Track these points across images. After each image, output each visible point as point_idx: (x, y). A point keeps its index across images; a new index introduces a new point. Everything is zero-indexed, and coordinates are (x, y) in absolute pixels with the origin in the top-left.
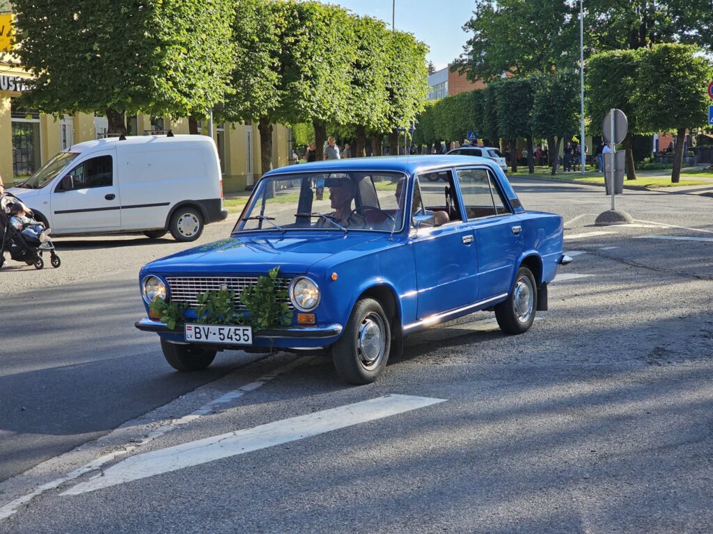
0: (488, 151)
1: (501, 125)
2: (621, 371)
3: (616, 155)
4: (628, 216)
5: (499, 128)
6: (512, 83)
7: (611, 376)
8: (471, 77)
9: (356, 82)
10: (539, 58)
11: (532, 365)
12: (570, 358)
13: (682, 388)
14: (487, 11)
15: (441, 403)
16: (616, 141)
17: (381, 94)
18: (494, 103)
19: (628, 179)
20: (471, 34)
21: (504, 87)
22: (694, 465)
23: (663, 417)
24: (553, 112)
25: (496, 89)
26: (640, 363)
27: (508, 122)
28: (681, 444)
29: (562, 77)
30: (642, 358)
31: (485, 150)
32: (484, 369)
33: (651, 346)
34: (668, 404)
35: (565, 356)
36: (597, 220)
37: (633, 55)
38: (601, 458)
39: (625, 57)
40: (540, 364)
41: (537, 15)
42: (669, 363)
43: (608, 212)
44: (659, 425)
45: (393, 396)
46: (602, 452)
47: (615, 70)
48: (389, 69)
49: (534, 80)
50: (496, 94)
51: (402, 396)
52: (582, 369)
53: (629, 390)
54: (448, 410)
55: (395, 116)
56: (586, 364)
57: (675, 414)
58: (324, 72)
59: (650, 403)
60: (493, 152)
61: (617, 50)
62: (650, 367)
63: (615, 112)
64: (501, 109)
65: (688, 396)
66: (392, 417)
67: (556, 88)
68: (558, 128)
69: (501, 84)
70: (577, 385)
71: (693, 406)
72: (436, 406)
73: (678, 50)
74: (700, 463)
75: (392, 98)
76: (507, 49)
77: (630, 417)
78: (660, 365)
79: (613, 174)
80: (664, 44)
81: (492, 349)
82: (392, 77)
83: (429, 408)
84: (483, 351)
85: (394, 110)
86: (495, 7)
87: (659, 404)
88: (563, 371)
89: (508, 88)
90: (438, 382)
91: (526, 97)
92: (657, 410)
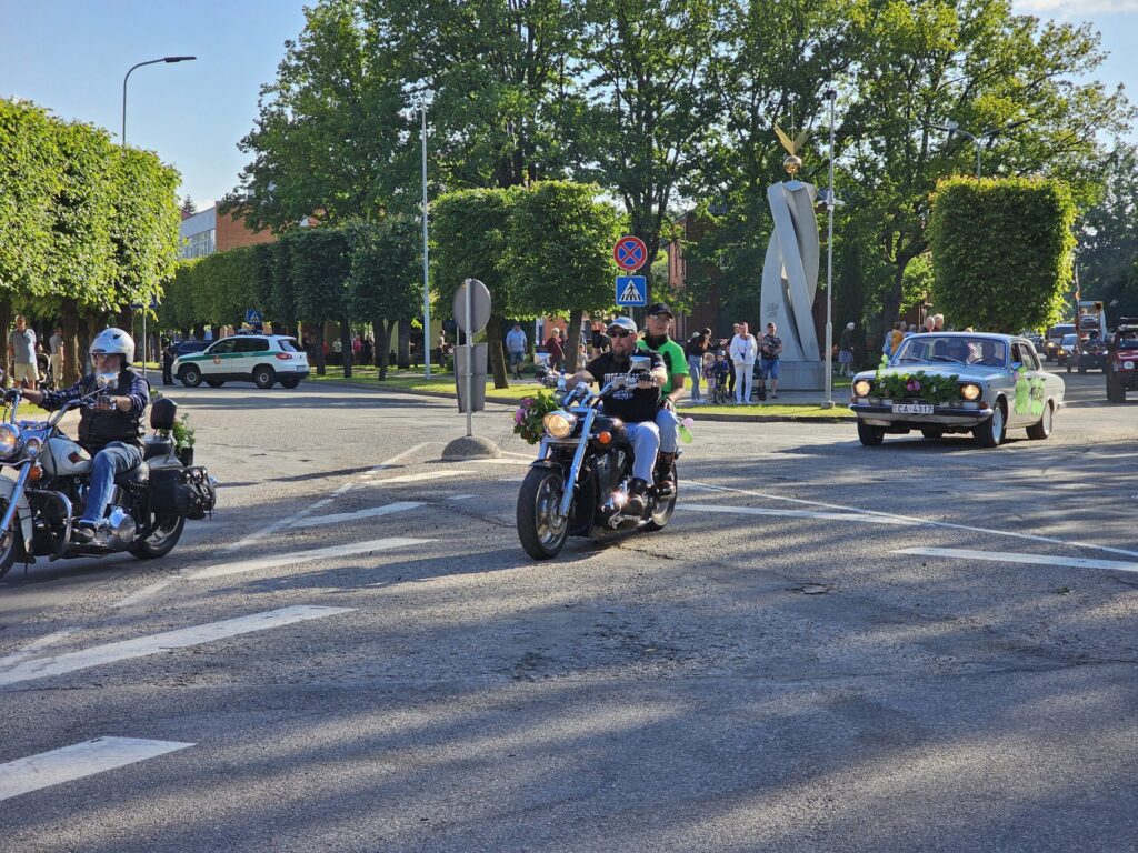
0: (279, 342)
1: (299, 300)
2: (472, 691)
3: (473, 349)
4: (492, 445)
5: (296, 305)
6: (318, 235)
7: (457, 700)
8: (253, 224)
9: (60, 227)
10: (359, 198)
11: (336, 684)
12: (394, 672)
13: (564, 715)
14: (274, 122)
15: (185, 750)
16: (474, 330)
17: (104, 249)
18: (289, 265)
19: (497, 387)
20: (252, 157)
21: (304, 242)
22: (576, 835)
23: (533, 762)
24: (382, 282)
25: (292, 243)
26: (502, 678)
27: (310, 295)
28: (559, 803)
29: (394, 228)
30: (506, 670)
31: (273, 341)
32: (257, 693)
33: (520, 650)
34: (543, 740)
35: (387, 669)
36: (445, 453)
37: (503, 196)
38: (436, 829)
39: (490, 199)
40: (348, 682)
41: (357, 128)
42: (546, 676)
43: (462, 440)
44: (526, 772)
45: (107, 740)
46: (438, 821)
47: (475, 218)
48: (116, 207)
49: (351, 230)
50: (292, 252)
51: (121, 739)
52: (413, 689)
53: (483, 721)
54: (196, 761)
55: (125, 283)
56: (419, 682)
57: (551, 756)
58: (7, 210)
59: (513, 740)
60: (286, 344)
61: (478, 189)
62: (518, 684)
63: (472, 284)
64: (299, 276)
65: (571, 726)
66: (102, 775)
67: (385, 244)
68: (388, 306)
69: (299, 236)
70: (404, 714)
71: (579, 743)
72: (175, 754)
73: (570, 191)
74: (584, 831)
75: (122, 256)
76: (309, 181)
77: (484, 763)
78: (532, 681)
79: (468, 380)
80: (548, 182)
81: (273, 660)
82: (120, 221)
83: (165, 757)
84: (257, 663)
85: (124, 274)
86: (289, 114)
87: (528, 740)
88: (383, 693)
89: (311, 243)
90: (182, 714)
91: (339, 257)
92: (525, 751)
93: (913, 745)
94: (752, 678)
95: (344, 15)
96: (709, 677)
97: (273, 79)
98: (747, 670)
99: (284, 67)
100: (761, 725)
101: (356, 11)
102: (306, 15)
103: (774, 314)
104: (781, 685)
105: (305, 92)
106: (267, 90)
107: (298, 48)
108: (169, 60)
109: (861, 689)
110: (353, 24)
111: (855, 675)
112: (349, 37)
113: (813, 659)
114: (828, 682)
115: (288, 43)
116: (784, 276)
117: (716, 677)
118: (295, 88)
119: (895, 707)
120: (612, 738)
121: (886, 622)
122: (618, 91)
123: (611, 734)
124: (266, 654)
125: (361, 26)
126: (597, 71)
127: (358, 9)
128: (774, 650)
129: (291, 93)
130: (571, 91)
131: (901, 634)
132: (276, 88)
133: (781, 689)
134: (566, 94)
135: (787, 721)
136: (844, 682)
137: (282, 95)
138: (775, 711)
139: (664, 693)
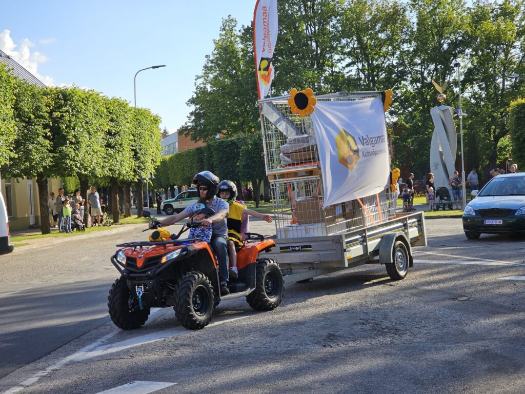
2: (304, 353)
6: (224, 142)
7: (297, 358)
8: (194, 138)
9: (109, 145)
10: (242, 124)
11: (241, 352)
12: (267, 345)
13: (347, 364)
14: (202, 92)
15: (172, 386)
17: (128, 154)
18: (212, 156)
20: (193, 108)
21: (218, 145)
23: (333, 387)
24: (254, 162)
25: (212, 146)
26: (317, 346)
27: (222, 170)
29: (259, 137)
30: (318, 343)
32: (205, 358)
33: (325, 333)
34: (337, 376)
35: (264, 344)
40: (246, 351)
41: (239, 92)
42: (338, 345)
44: (330, 392)
45: (137, 382)
48: (133, 135)
49: (239, 139)
50: (212, 150)
51: (143, 382)
52: (276, 353)
53: (309, 367)
54: (177, 391)
55: (138, 169)
56: (279, 350)
57: (342, 383)
58: (85, 139)
59: (324, 375)
62: (325, 349)
64: (216, 161)
65: (351, 369)
67: (255, 145)
68: (258, 174)
69: (216, 143)
70: (272, 366)
71: (354, 375)
72: (168, 388)
75: (136, 157)
76: (219, 117)
77: (310, 388)
78: (331, 347)
81: (211, 342)
82: (135, 141)
83: (163, 390)
84: (204, 344)
85: (137, 165)
86: (209, 88)
87: (330, 376)
88: (262, 355)
89: (221, 146)
90: (171, 368)
91: (234, 152)
92: (329, 381)
93: (514, 373)
94: (435, 343)
95: (231, 42)
96: (415, 343)
97: (201, 72)
98: (433, 339)
99: (206, 67)
100: (441, 365)
101: (237, 40)
102: (214, 43)
103: (436, 168)
104: (449, 346)
105: (216, 78)
106: (198, 77)
107: (212, 58)
108: (154, 67)
109: (488, 346)
110: (236, 46)
111: (484, 340)
112: (234, 52)
113: (464, 332)
114: (472, 343)
115: (207, 56)
116: (441, 150)
117: (418, 343)
118: (211, 76)
119: (504, 355)
120: (370, 373)
121: (498, 313)
122: (358, 68)
123: (369, 371)
124: (208, 339)
125: (239, 46)
126: (348, 60)
127: (238, 39)
128: (445, 329)
129: (209, 78)
130: (337, 70)
131: (505, 319)
132: (202, 77)
133: (449, 348)
134: (334, 72)
135: (452, 363)
136: (480, 343)
137: (205, 79)
138: (447, 359)
139: (393, 351)
